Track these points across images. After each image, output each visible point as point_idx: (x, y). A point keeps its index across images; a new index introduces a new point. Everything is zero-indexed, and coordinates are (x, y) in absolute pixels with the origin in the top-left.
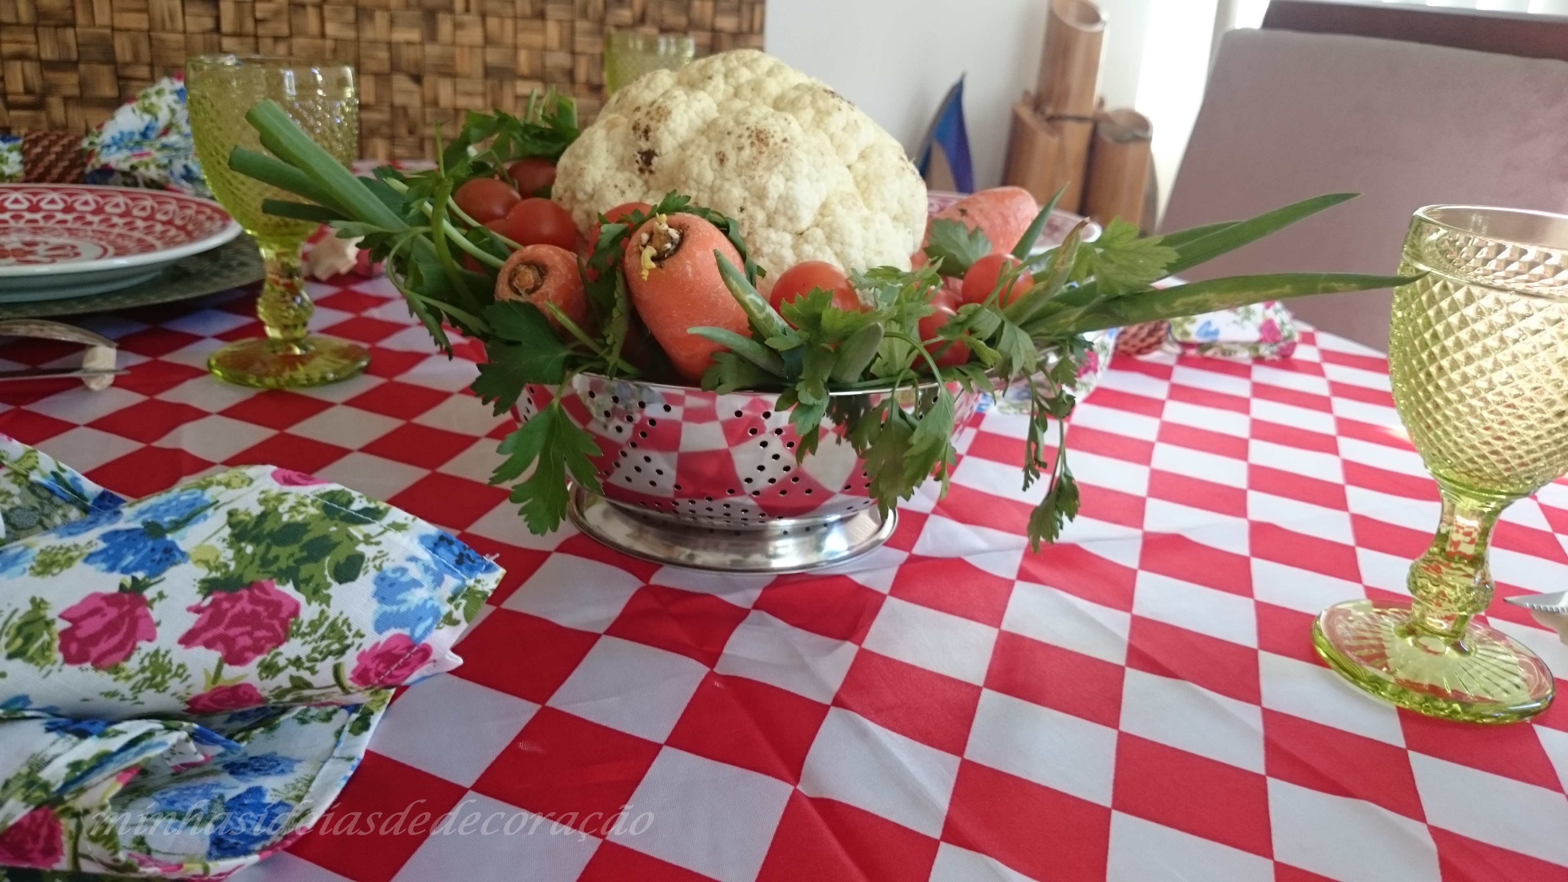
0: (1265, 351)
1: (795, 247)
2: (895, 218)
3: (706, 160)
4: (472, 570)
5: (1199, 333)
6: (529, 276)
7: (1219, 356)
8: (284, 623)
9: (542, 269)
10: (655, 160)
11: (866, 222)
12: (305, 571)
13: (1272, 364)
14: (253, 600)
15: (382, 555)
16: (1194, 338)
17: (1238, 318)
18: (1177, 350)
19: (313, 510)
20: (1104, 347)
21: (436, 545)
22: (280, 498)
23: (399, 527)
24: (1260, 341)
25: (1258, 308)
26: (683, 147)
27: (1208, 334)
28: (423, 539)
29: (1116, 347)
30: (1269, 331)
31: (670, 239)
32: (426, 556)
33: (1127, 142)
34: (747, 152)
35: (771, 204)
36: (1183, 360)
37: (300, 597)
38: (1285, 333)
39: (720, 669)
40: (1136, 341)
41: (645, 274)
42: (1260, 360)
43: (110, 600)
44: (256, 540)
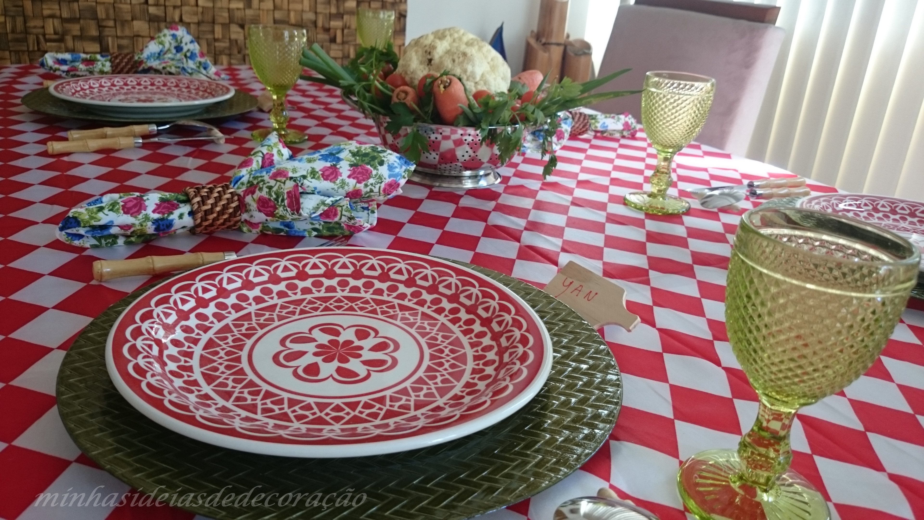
0: (625, 133)
1: (475, 87)
2: (502, 79)
3: (449, 61)
4: (408, 165)
5: (601, 127)
6: (403, 95)
7: (609, 136)
8: (369, 175)
9: (406, 93)
10: (433, 62)
11: (495, 79)
12: (372, 163)
13: (628, 138)
14: (362, 169)
15: (388, 160)
16: (599, 129)
17: (615, 121)
18: (593, 133)
19: (369, 150)
20: (566, 131)
21: (400, 159)
22: (360, 147)
23: (391, 154)
24: (623, 130)
25: (622, 117)
26: (441, 57)
27: (604, 127)
28: (397, 157)
29: (571, 132)
30: (627, 125)
31: (447, 82)
32: (398, 161)
33: (580, 55)
34: (461, 59)
35: (468, 74)
36: (595, 137)
37: (372, 169)
38: (633, 127)
39: (460, 205)
40: (578, 130)
41: (442, 92)
42: (623, 137)
43: (329, 167)
44: (358, 156)
